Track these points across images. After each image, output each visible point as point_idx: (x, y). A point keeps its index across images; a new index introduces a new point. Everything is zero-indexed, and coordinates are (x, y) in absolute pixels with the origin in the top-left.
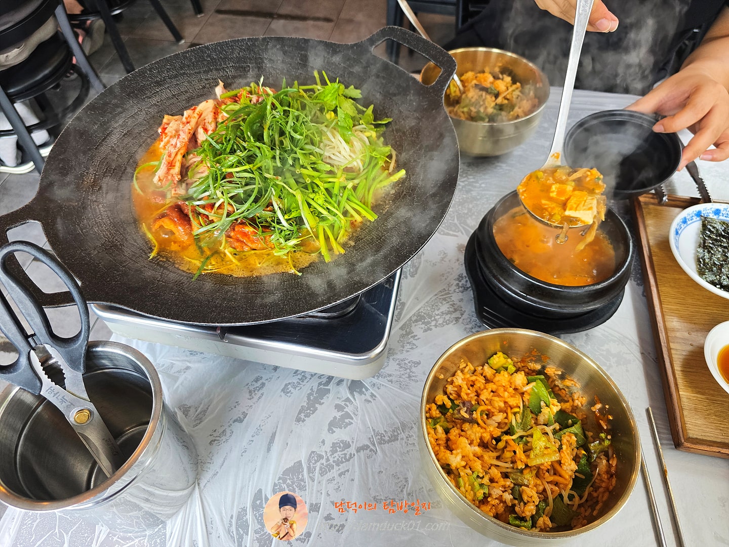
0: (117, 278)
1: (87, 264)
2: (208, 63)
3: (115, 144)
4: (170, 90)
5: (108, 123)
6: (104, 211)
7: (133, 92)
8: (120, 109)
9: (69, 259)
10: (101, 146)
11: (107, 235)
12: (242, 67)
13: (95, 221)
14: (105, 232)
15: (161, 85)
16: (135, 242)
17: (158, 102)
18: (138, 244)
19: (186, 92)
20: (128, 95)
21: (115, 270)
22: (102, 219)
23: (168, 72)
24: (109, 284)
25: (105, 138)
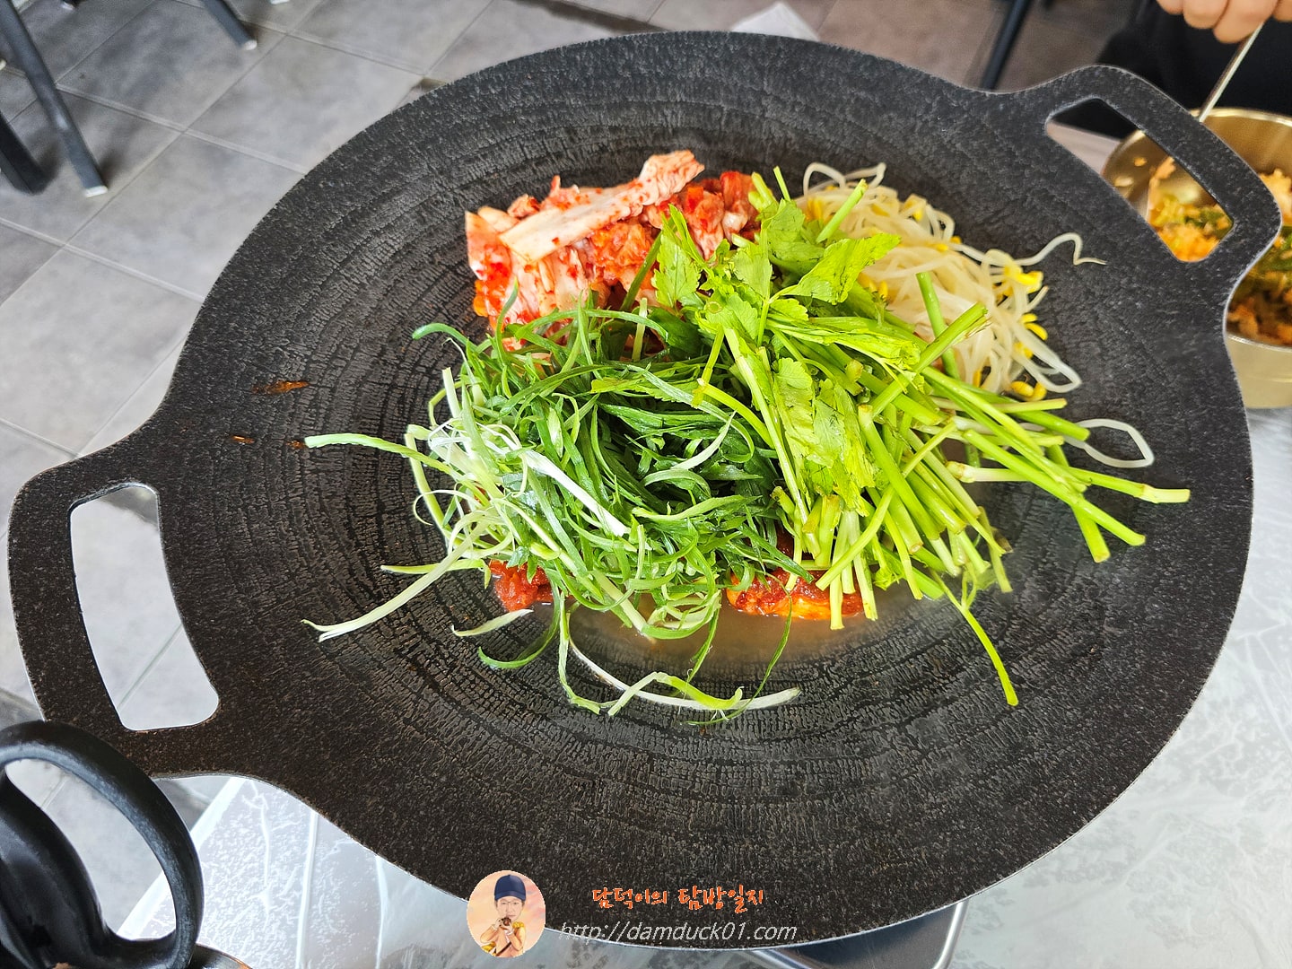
0: (307, 696)
1: (244, 637)
2: (623, 85)
3: (369, 278)
4: (522, 147)
5: (362, 216)
6: (313, 472)
7: (434, 140)
8: (395, 183)
9: (202, 616)
10: (336, 280)
11: (307, 546)
12: (704, 108)
13: (287, 498)
14: (303, 535)
15: (502, 128)
16: (372, 579)
17: (488, 174)
18: (376, 587)
19: (559, 155)
20: (422, 146)
21: (308, 668)
22: (304, 496)
23: (524, 96)
24: (286, 713)
25: (349, 258)
